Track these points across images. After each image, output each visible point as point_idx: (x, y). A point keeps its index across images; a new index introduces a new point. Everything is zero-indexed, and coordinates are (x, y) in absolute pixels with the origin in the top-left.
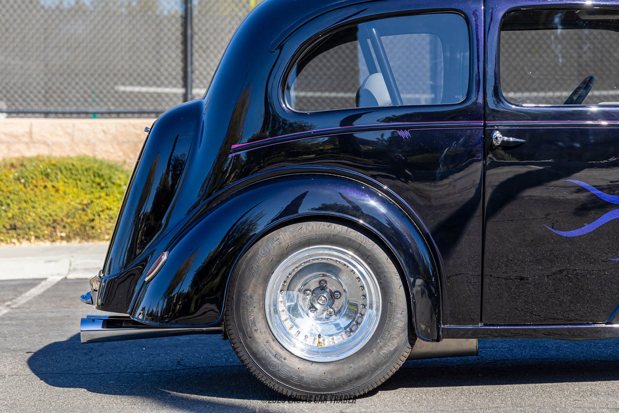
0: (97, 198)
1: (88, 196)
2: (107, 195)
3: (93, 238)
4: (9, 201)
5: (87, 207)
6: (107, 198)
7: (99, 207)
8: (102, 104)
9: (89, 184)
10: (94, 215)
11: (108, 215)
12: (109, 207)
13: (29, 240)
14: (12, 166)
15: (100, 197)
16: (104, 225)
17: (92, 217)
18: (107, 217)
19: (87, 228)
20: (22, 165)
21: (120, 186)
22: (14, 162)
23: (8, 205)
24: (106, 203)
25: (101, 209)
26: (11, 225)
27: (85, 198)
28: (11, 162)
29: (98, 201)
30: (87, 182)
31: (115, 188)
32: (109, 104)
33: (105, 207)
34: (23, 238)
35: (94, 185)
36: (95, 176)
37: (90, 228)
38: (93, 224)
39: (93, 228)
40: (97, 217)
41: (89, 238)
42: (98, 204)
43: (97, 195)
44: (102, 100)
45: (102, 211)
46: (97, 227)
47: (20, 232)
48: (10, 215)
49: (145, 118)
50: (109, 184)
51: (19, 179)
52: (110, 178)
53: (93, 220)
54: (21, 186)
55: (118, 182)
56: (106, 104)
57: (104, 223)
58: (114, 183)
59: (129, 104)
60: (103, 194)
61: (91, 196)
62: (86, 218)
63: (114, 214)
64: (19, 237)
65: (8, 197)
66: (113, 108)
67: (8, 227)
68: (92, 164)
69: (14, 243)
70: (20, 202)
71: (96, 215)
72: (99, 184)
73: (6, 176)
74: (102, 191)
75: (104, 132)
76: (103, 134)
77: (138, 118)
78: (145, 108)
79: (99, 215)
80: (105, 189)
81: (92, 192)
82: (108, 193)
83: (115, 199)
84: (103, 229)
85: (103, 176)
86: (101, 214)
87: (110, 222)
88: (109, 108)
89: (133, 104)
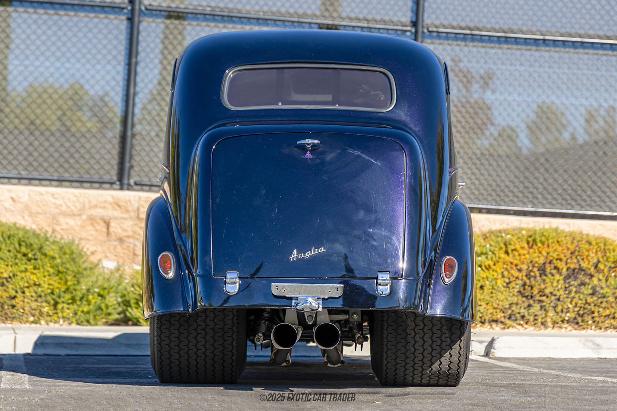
0: (21, 272)
1: (10, 269)
2: (35, 268)
3: (13, 319)
5: (8, 282)
6: (35, 271)
7: (25, 282)
8: (10, 167)
9: (12, 254)
10: (17, 292)
11: (36, 292)
12: (37, 283)
15: (26, 270)
16: (28, 303)
17: (13, 293)
18: (34, 294)
19: (6, 307)
21: (53, 258)
24: (33, 277)
25: (26, 285)
27: (6, 271)
29: (23, 275)
30: (9, 251)
31: (46, 260)
32: (20, 168)
33: (32, 282)
35: (19, 256)
36: (20, 245)
37: (10, 307)
38: (13, 302)
39: (13, 306)
40: (19, 295)
41: (6, 319)
42: (22, 278)
43: (23, 268)
44: (10, 163)
45: (28, 287)
46: (18, 306)
49: (66, 187)
50: (39, 255)
52: (40, 249)
53: (14, 297)
55: (51, 253)
56: (15, 168)
57: (30, 301)
58: (45, 255)
59: (46, 170)
60: (30, 267)
61: (15, 269)
62: (5, 295)
63: (43, 291)
66: (24, 174)
68: (16, 232)
71: (19, 291)
72: (25, 255)
74: (28, 263)
75: (13, 200)
76: (11, 202)
77: (57, 186)
78: (67, 176)
79: (23, 292)
80: (33, 261)
81: (16, 264)
82: (38, 266)
83: (46, 274)
84: (27, 309)
85: (31, 245)
86: (26, 289)
87: (36, 301)
88: (19, 174)
89: (51, 170)
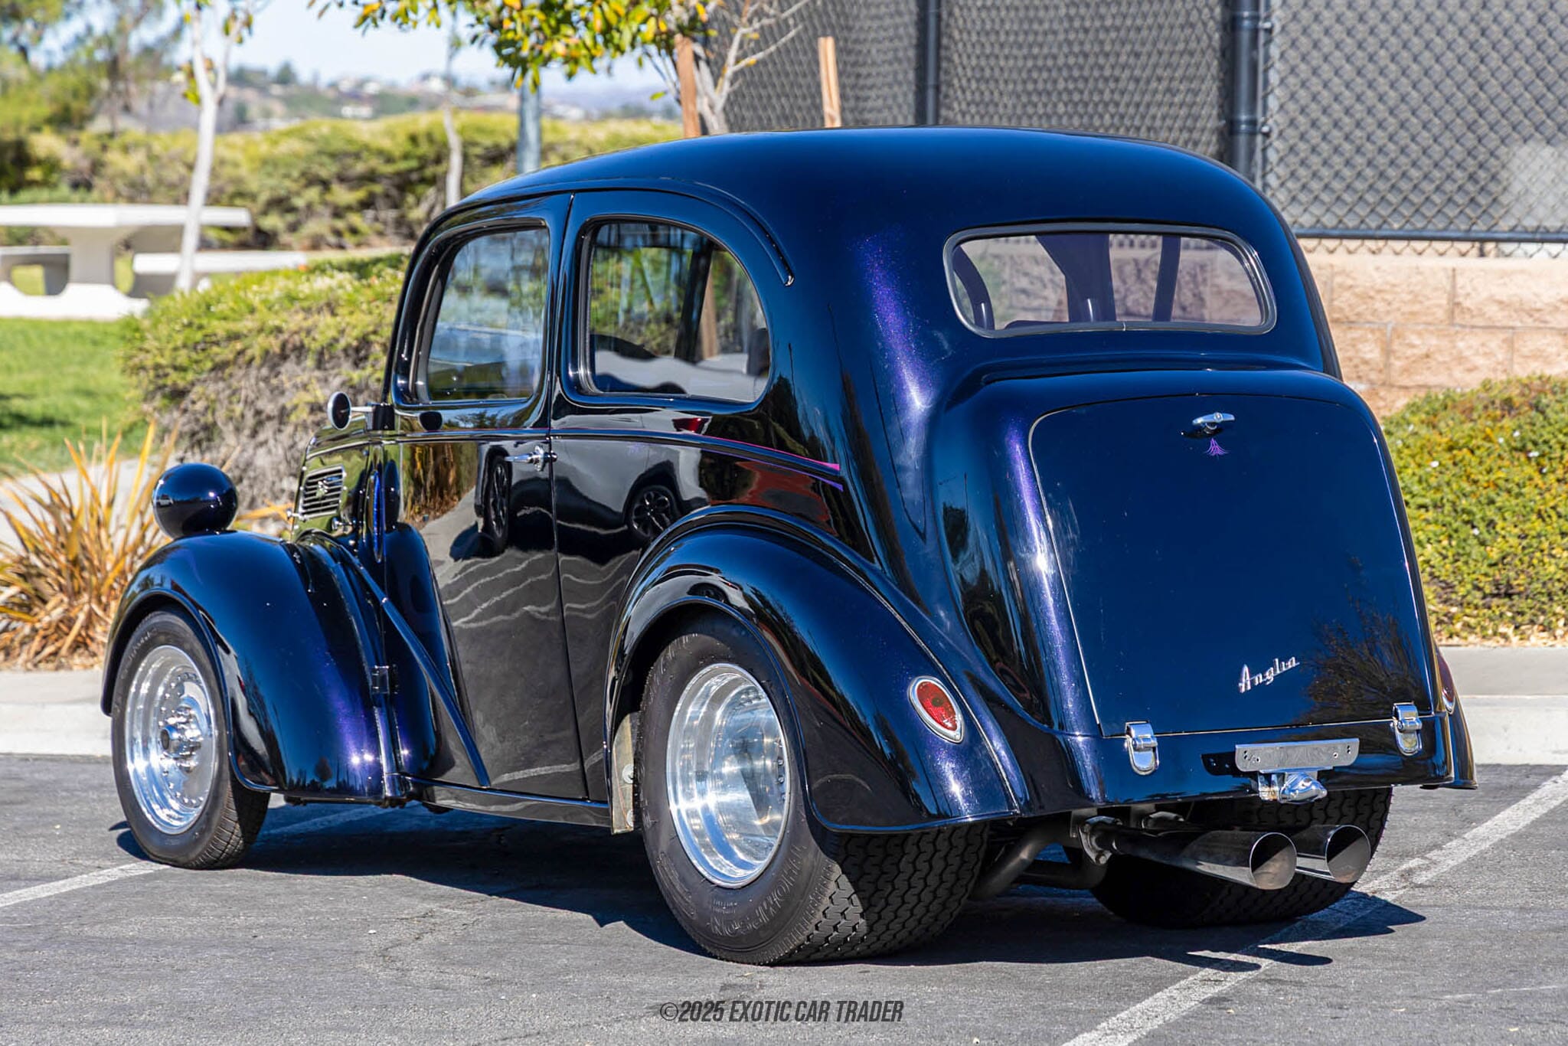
4: (1491, 513)
13: (1547, 628)
14: (1508, 405)
20: (1537, 407)
22: (1514, 392)
23: (1491, 524)
26: (1497, 584)
28: (1506, 396)
34: (1532, 622)
47: (1522, 604)
48: (1495, 555)
51: (1523, 449)
54: (1530, 470)
64: (1519, 619)
65: (1492, 502)
67: (1489, 589)
69: (1505, 636)
70: (1525, 519)
73: (1487, 438)
